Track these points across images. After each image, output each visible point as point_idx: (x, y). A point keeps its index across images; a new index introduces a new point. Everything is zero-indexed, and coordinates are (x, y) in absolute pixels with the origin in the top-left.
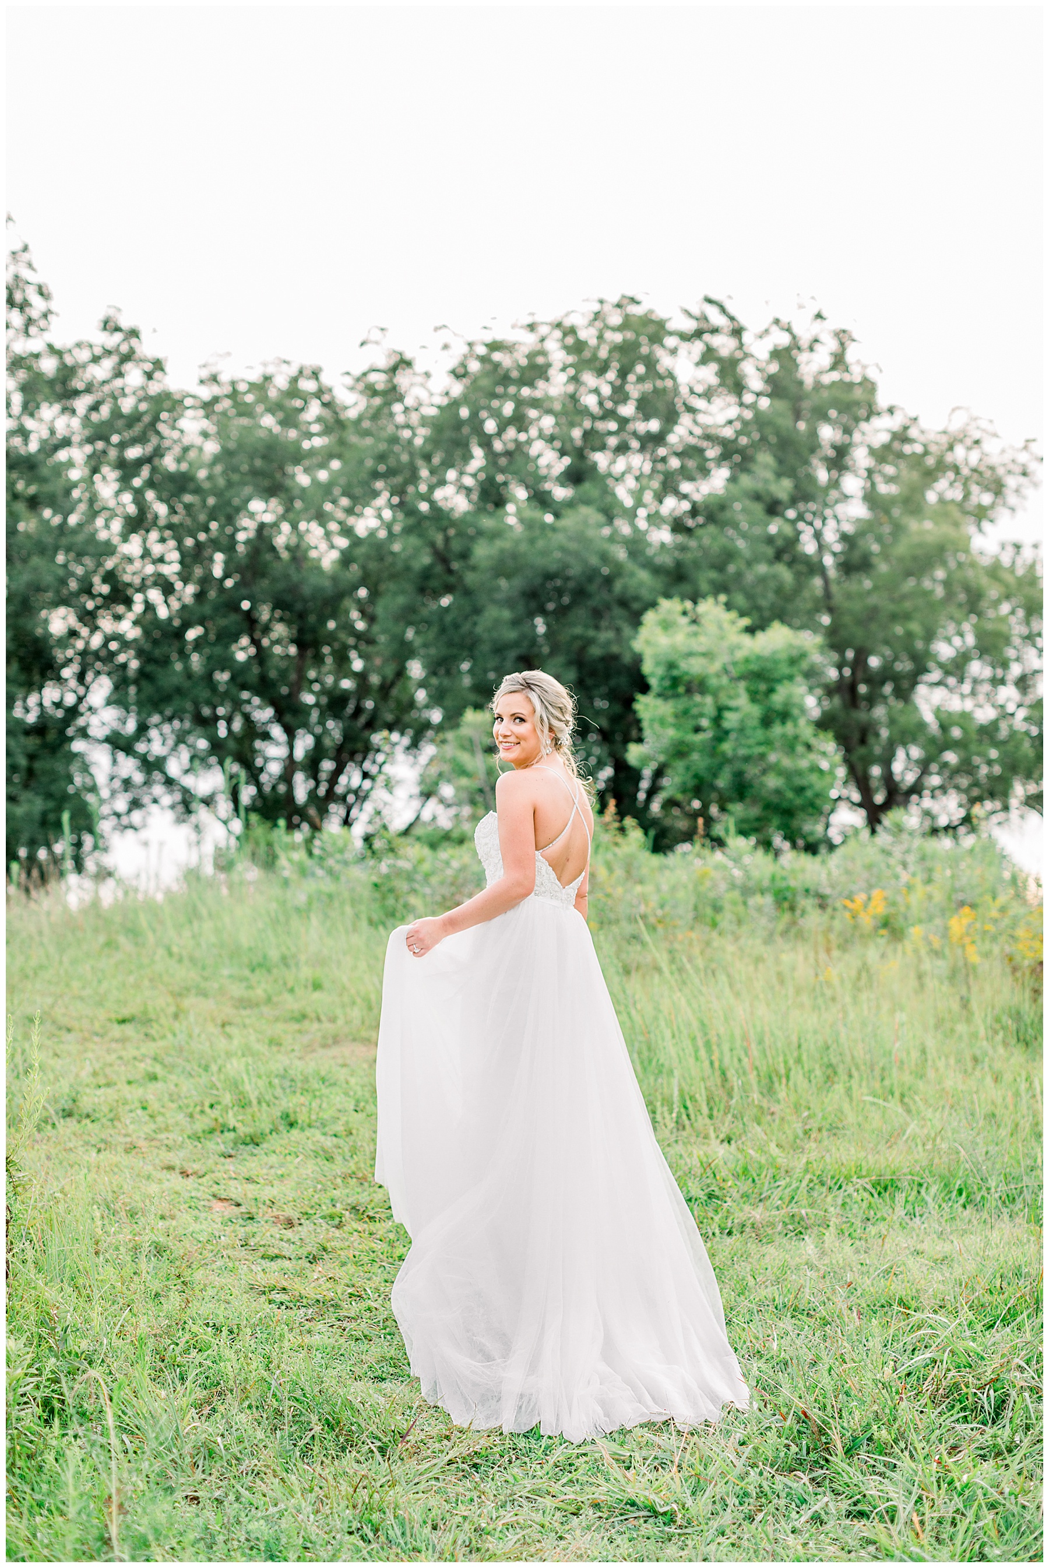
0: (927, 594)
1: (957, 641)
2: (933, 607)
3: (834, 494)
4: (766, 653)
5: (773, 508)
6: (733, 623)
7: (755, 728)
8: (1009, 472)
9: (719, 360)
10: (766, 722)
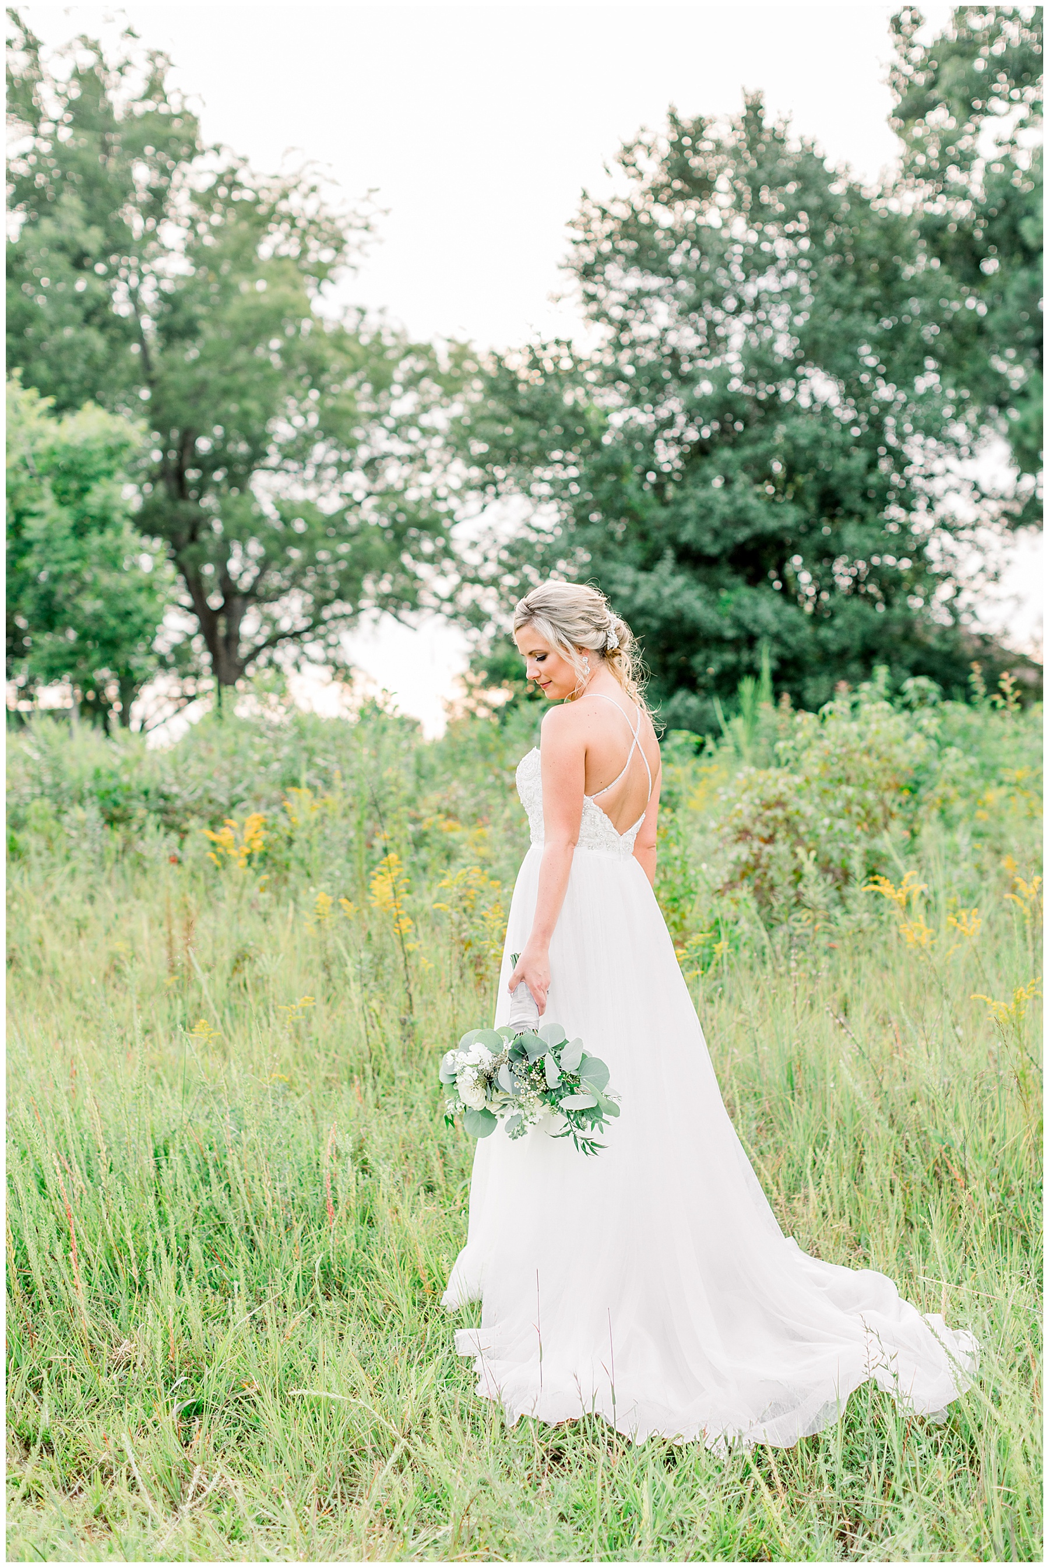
0: (265, 364)
1: (298, 421)
2: (270, 380)
3: (152, 246)
4: (77, 442)
5: (80, 262)
6: (33, 404)
7: (66, 538)
8: (350, 226)
10: (79, 530)
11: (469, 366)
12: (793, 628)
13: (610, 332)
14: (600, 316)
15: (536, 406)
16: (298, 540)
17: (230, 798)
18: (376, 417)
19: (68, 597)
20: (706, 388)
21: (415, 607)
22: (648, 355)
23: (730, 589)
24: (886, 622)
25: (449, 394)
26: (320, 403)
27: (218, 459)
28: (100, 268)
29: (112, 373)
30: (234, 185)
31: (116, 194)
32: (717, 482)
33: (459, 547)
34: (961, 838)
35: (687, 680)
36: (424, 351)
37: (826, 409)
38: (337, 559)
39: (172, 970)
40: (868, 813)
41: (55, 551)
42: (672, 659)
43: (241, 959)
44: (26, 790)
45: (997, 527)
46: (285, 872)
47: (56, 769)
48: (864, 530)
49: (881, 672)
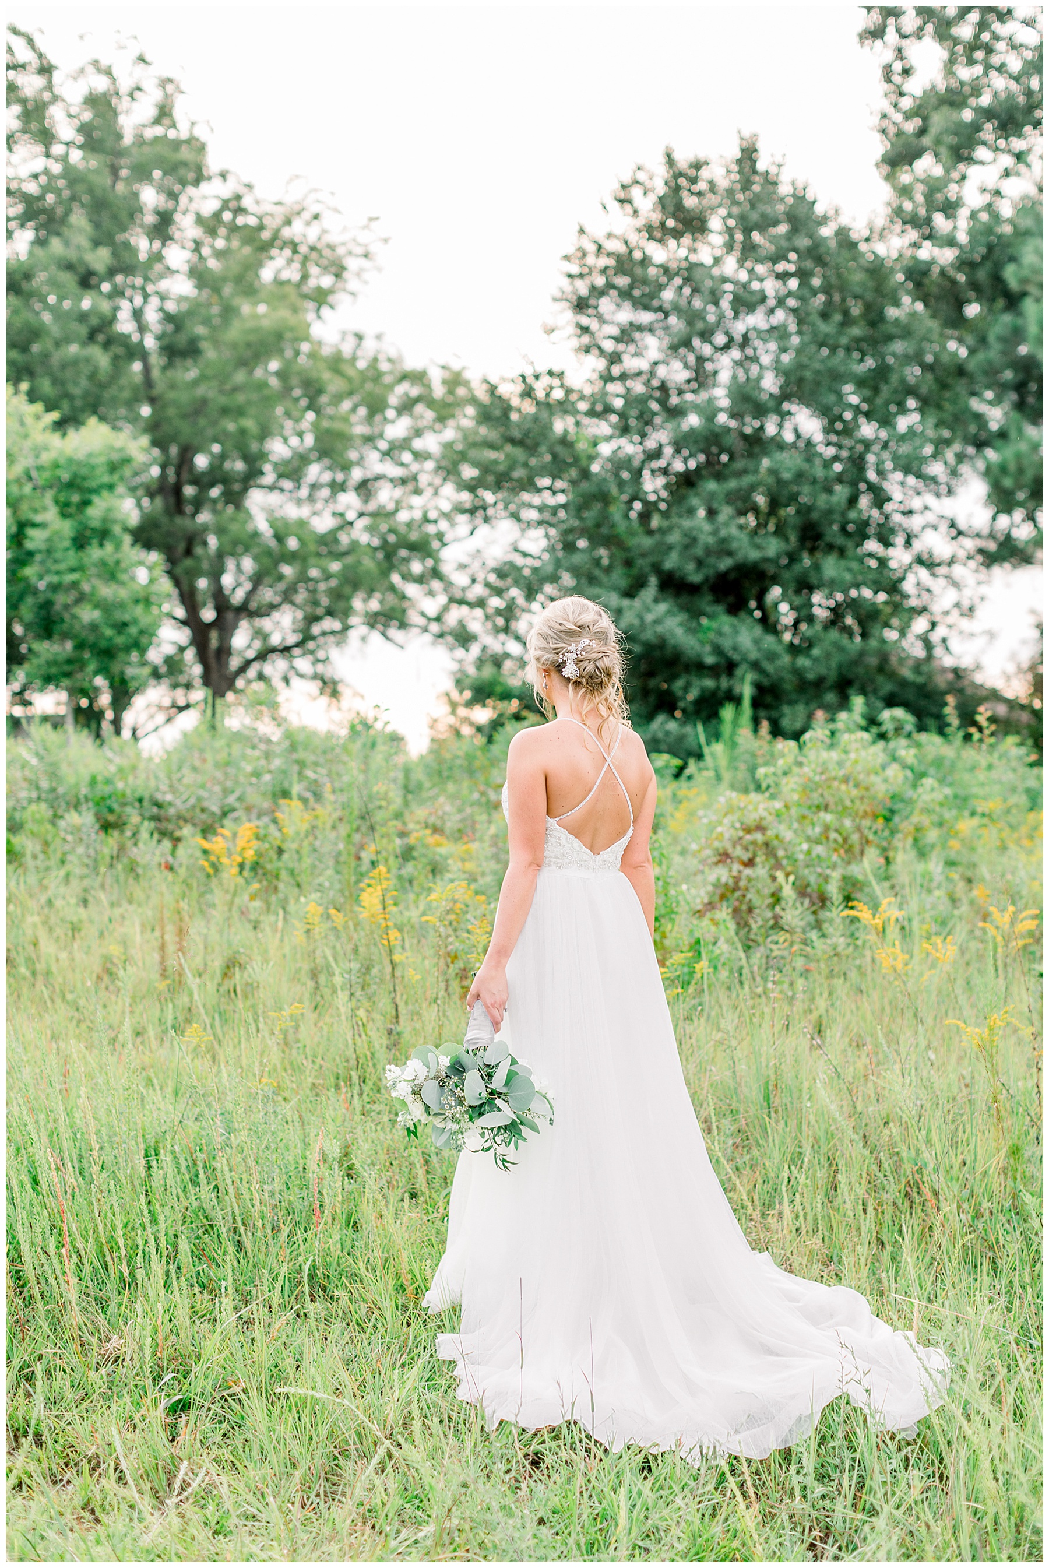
0: (263, 385)
1: (294, 441)
2: (270, 399)
3: (158, 267)
4: (80, 455)
5: (87, 280)
6: (38, 417)
7: (67, 549)
8: (350, 253)
9: (23, 101)
10: (80, 542)
11: (461, 392)
12: (772, 656)
13: (601, 364)
14: (592, 348)
15: (526, 434)
16: (291, 557)
17: (222, 807)
18: (370, 440)
19: (66, 607)
20: (693, 420)
21: (403, 625)
22: (638, 387)
23: (711, 617)
24: (862, 654)
25: (442, 419)
26: (315, 426)
27: (216, 475)
28: (106, 287)
29: (113, 391)
30: (240, 210)
31: (124, 216)
32: (702, 513)
33: (446, 569)
34: (934, 866)
35: (666, 704)
36: (418, 377)
37: (809, 444)
38: (328, 577)
39: (164, 975)
40: (845, 840)
41: (56, 561)
42: (652, 683)
43: (231, 965)
44: (23, 794)
45: (972, 564)
46: (275, 882)
47: (53, 774)
48: (843, 563)
49: (858, 702)
